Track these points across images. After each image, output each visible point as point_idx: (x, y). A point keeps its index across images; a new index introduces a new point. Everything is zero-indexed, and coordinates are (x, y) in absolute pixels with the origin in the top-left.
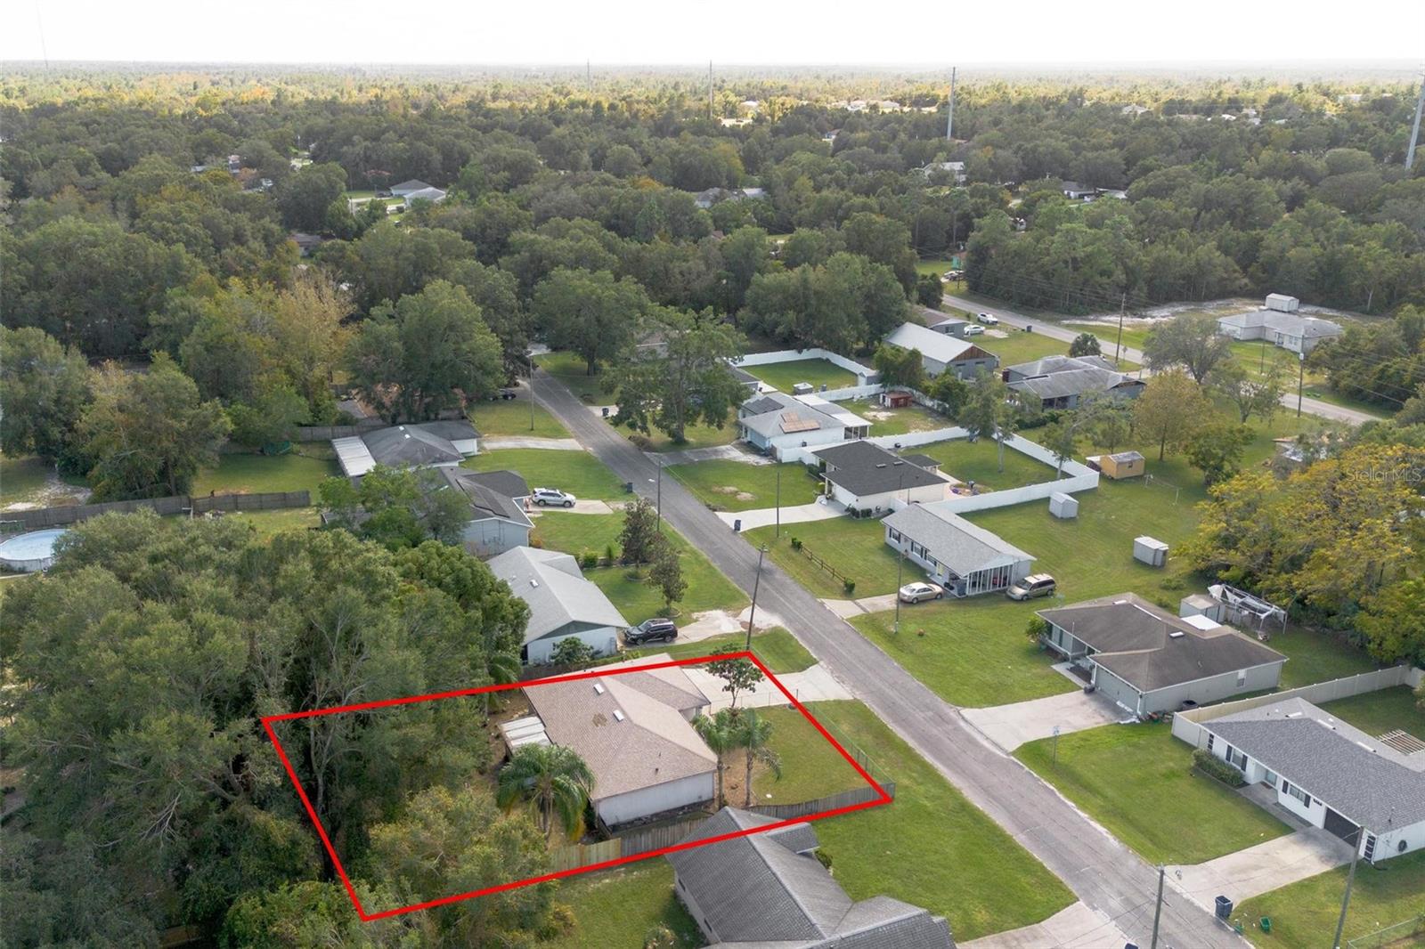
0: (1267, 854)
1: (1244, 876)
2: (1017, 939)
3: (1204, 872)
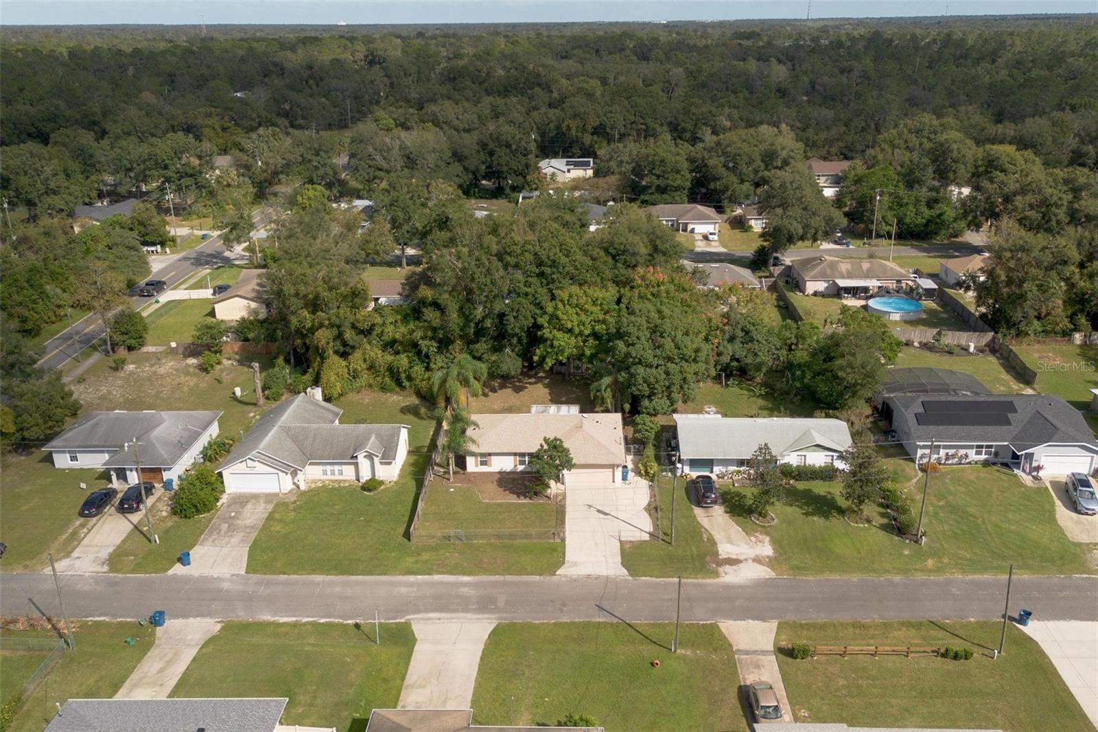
0: (161, 685)
1: (167, 658)
2: (249, 533)
3: (194, 643)
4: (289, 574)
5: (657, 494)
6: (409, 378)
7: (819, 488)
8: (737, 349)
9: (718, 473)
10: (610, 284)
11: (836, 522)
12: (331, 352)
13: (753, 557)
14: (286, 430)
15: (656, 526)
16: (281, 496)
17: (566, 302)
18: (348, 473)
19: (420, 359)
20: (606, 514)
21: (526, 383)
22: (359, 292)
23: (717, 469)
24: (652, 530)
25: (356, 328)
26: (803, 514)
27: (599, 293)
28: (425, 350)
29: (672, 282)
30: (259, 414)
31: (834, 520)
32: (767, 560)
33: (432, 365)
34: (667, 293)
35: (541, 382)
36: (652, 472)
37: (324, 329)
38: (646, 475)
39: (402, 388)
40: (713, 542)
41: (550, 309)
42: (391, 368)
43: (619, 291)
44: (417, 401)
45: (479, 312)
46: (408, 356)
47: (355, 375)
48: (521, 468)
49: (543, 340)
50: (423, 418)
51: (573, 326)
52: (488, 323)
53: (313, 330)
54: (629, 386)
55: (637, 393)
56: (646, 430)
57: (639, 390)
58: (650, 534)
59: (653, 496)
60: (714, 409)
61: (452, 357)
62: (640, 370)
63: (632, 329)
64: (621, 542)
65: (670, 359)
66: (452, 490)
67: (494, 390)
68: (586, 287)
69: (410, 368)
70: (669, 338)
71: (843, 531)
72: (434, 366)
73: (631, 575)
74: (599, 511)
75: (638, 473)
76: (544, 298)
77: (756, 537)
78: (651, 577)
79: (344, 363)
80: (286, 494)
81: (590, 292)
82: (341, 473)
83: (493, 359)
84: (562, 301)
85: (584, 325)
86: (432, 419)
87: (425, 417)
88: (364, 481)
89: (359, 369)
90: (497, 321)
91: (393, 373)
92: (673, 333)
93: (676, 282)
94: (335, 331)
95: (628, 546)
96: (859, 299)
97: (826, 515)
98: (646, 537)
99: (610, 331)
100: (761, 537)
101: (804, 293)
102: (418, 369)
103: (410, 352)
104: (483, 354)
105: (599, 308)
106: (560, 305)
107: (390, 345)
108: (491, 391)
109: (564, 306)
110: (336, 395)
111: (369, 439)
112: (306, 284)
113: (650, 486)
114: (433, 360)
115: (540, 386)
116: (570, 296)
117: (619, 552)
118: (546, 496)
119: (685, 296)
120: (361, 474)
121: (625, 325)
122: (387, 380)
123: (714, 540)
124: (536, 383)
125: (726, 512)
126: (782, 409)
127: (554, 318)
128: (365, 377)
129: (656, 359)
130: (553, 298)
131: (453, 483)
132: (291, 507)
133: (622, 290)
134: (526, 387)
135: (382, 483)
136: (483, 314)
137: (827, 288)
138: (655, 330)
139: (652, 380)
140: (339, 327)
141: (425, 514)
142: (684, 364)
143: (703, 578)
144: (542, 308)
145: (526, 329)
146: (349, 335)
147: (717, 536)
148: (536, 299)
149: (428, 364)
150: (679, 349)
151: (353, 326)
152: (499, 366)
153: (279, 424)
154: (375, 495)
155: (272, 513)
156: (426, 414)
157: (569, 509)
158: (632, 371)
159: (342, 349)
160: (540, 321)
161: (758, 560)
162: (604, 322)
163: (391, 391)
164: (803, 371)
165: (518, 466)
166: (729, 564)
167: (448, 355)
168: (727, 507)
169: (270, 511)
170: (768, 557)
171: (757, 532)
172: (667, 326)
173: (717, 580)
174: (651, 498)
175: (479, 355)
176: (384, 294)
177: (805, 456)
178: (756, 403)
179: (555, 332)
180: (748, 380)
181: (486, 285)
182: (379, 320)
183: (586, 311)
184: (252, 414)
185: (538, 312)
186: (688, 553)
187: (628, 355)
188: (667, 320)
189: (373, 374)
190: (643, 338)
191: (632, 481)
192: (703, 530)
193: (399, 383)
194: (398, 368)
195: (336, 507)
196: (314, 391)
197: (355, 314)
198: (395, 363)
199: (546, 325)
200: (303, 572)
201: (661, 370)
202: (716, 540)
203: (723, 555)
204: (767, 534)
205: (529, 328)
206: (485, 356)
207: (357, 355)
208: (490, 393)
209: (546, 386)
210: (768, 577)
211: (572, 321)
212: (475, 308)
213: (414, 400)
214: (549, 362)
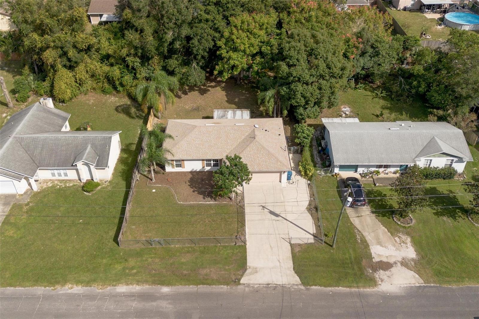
4: (15, 286)
5: (315, 194)
6: (122, 85)
7: (442, 186)
8: (366, 61)
9: (361, 172)
10: (272, 11)
11: (463, 222)
12: (60, 66)
13: (400, 260)
14: (19, 141)
15: (318, 227)
16: (18, 197)
17: (239, 28)
18: (72, 175)
19: (128, 70)
20: (277, 215)
21: (209, 86)
22: (76, 19)
23: (360, 170)
24: (315, 232)
25: (77, 48)
26: (434, 213)
27: (265, 19)
28: (131, 64)
29: (319, 8)
30: (10, 115)
31: (460, 220)
32: (413, 263)
33: (138, 76)
34: (317, 17)
35: (219, 85)
36: (310, 174)
37: (50, 49)
38: (305, 175)
39: (118, 92)
40: (365, 245)
41: (226, 34)
42: (108, 77)
43: (279, 16)
44: (129, 102)
45: (169, 36)
46: (119, 68)
47: (80, 83)
48: (207, 168)
49: (221, 58)
50: (133, 118)
51: (245, 48)
52: (177, 45)
53: (42, 50)
54: (289, 99)
55: (296, 104)
56: (304, 137)
57: (297, 102)
58: (315, 236)
59: (312, 195)
60: (348, 109)
61: (152, 69)
62: (300, 88)
63: (292, 53)
64: (291, 245)
65: (322, 77)
66: (154, 191)
67: (185, 93)
68: (254, 15)
69: (122, 77)
70: (321, 59)
71: (470, 231)
72: (139, 76)
73: (303, 283)
74: (272, 213)
75: (299, 173)
76: (221, 24)
77: (399, 237)
78: (320, 286)
79: (71, 75)
80: (22, 195)
81: (257, 18)
82: (66, 175)
83: (184, 71)
84: (235, 27)
85: (253, 46)
86: (140, 118)
87: (135, 116)
88: (85, 181)
89: (84, 78)
90: (185, 42)
91: (110, 80)
92: (325, 55)
93: (323, 7)
94: (60, 51)
95: (297, 249)
96: (436, 13)
97: (452, 215)
98: (311, 240)
99: (274, 51)
100: (404, 237)
101: (397, 9)
102: (128, 78)
103: (121, 65)
104: (175, 68)
105: (264, 31)
106: (235, 31)
107: (106, 58)
108: (183, 93)
109: (238, 30)
110: (67, 99)
111: (86, 149)
112: (31, 13)
113: (309, 185)
114: (138, 71)
115: (218, 88)
116: (243, 22)
117: (291, 255)
118: (229, 198)
119: (329, 19)
120: (81, 177)
121: (287, 49)
122: (106, 85)
123: (366, 241)
124: (215, 86)
125: (373, 212)
126: (404, 113)
127: (229, 40)
128: (90, 83)
129: (312, 77)
130: (228, 24)
131: (155, 183)
132: (25, 208)
133: (281, 15)
134: (209, 90)
135: (98, 185)
136: (173, 38)
137: (413, 5)
138: (311, 53)
139: (308, 95)
140: (62, 48)
141: (132, 216)
142: (333, 80)
143: (364, 287)
144: (220, 32)
145: (208, 50)
146: (72, 53)
147: (369, 237)
148: (215, 24)
149: (135, 74)
150: (330, 68)
151: (75, 47)
152: (187, 79)
153: (14, 135)
154: (93, 195)
155: (8, 216)
156: (136, 113)
157: (247, 210)
158: (292, 87)
159: (68, 64)
160: (219, 43)
161: (405, 263)
162: (268, 43)
163: (110, 93)
164: (419, 82)
165: (206, 167)
166: (383, 270)
167: (149, 67)
168: (372, 206)
169: (6, 214)
170: (413, 260)
171: (399, 232)
172: (321, 50)
173: (376, 289)
174: (310, 197)
175: (172, 69)
176: (106, 11)
177: (431, 160)
178: (378, 103)
179: (231, 53)
180: (370, 82)
181: (173, 15)
182: (94, 40)
183: (254, 35)
184: (4, 115)
185: (217, 35)
186: (347, 256)
187: (290, 74)
188: (321, 44)
189: (95, 80)
190: (302, 61)
191: (294, 181)
192: (356, 231)
193: (115, 88)
194: (113, 77)
195: (62, 209)
196: (46, 101)
197: (75, 37)
198: (111, 73)
199: (223, 46)
200: (28, 284)
201: (315, 86)
202: (369, 242)
203: (376, 259)
204: (408, 234)
205: (210, 49)
206: (177, 70)
207: (81, 67)
208: (183, 96)
209: (224, 89)
210: (417, 285)
211: (244, 44)
212: (166, 33)
213: (126, 101)
214: (226, 76)
